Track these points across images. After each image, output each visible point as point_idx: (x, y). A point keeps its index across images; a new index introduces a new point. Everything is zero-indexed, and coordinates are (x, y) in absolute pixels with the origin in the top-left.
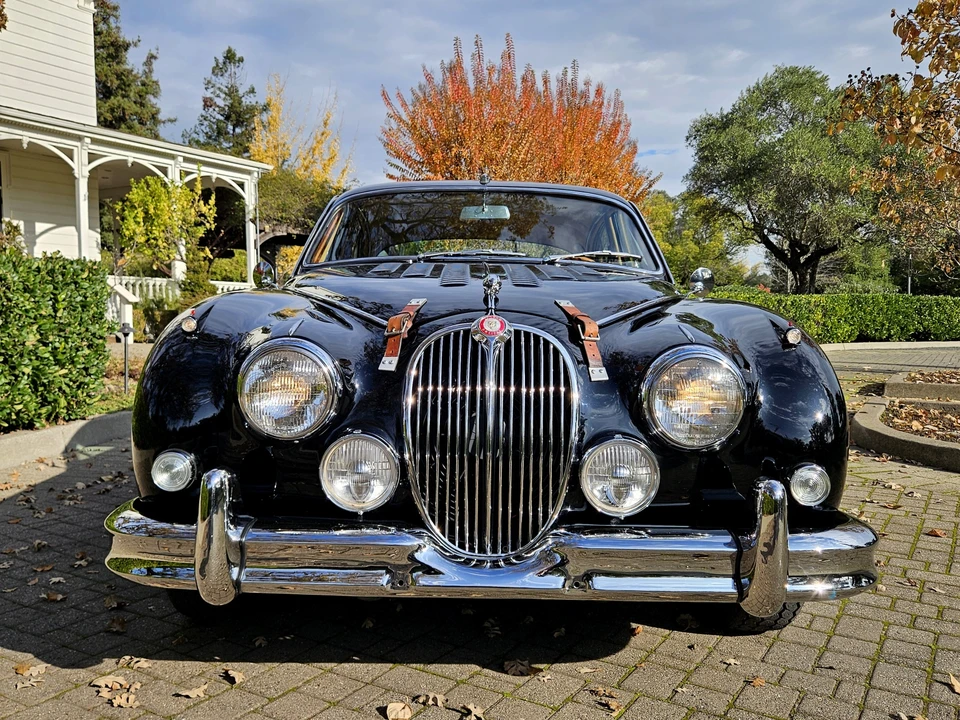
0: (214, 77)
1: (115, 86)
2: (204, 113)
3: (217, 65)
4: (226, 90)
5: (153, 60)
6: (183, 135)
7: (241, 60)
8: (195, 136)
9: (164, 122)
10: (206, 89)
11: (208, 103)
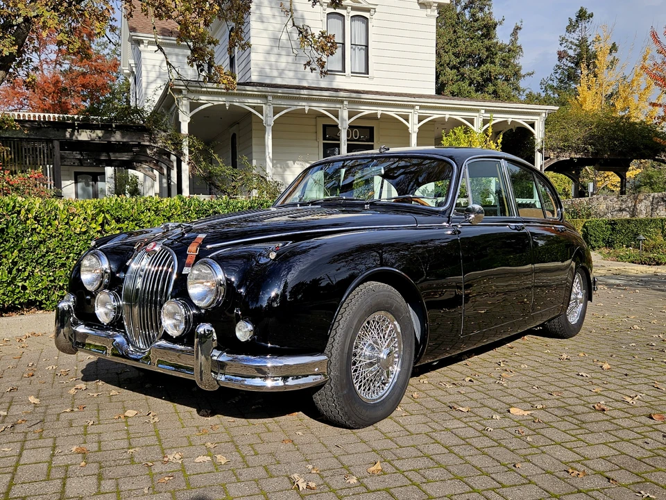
0: (568, 34)
1: (485, 57)
2: (558, 63)
3: (571, 23)
4: (577, 42)
5: (518, 31)
6: (541, 84)
7: (591, 16)
8: (550, 82)
9: (524, 76)
10: (561, 44)
11: (561, 56)
